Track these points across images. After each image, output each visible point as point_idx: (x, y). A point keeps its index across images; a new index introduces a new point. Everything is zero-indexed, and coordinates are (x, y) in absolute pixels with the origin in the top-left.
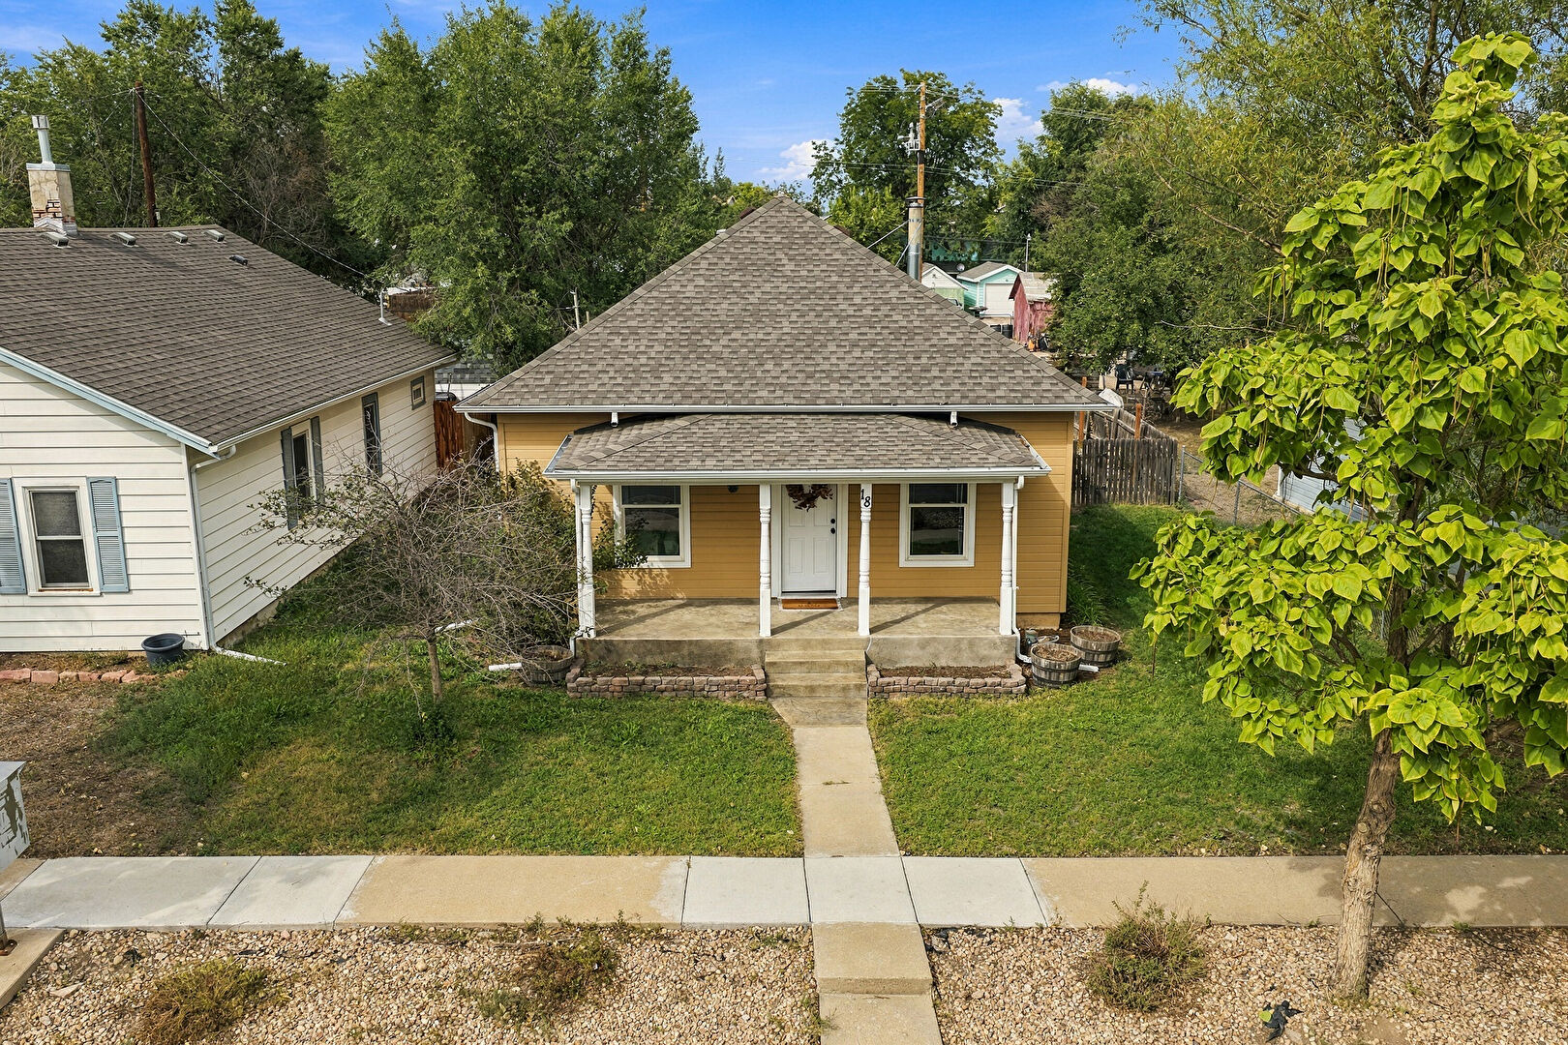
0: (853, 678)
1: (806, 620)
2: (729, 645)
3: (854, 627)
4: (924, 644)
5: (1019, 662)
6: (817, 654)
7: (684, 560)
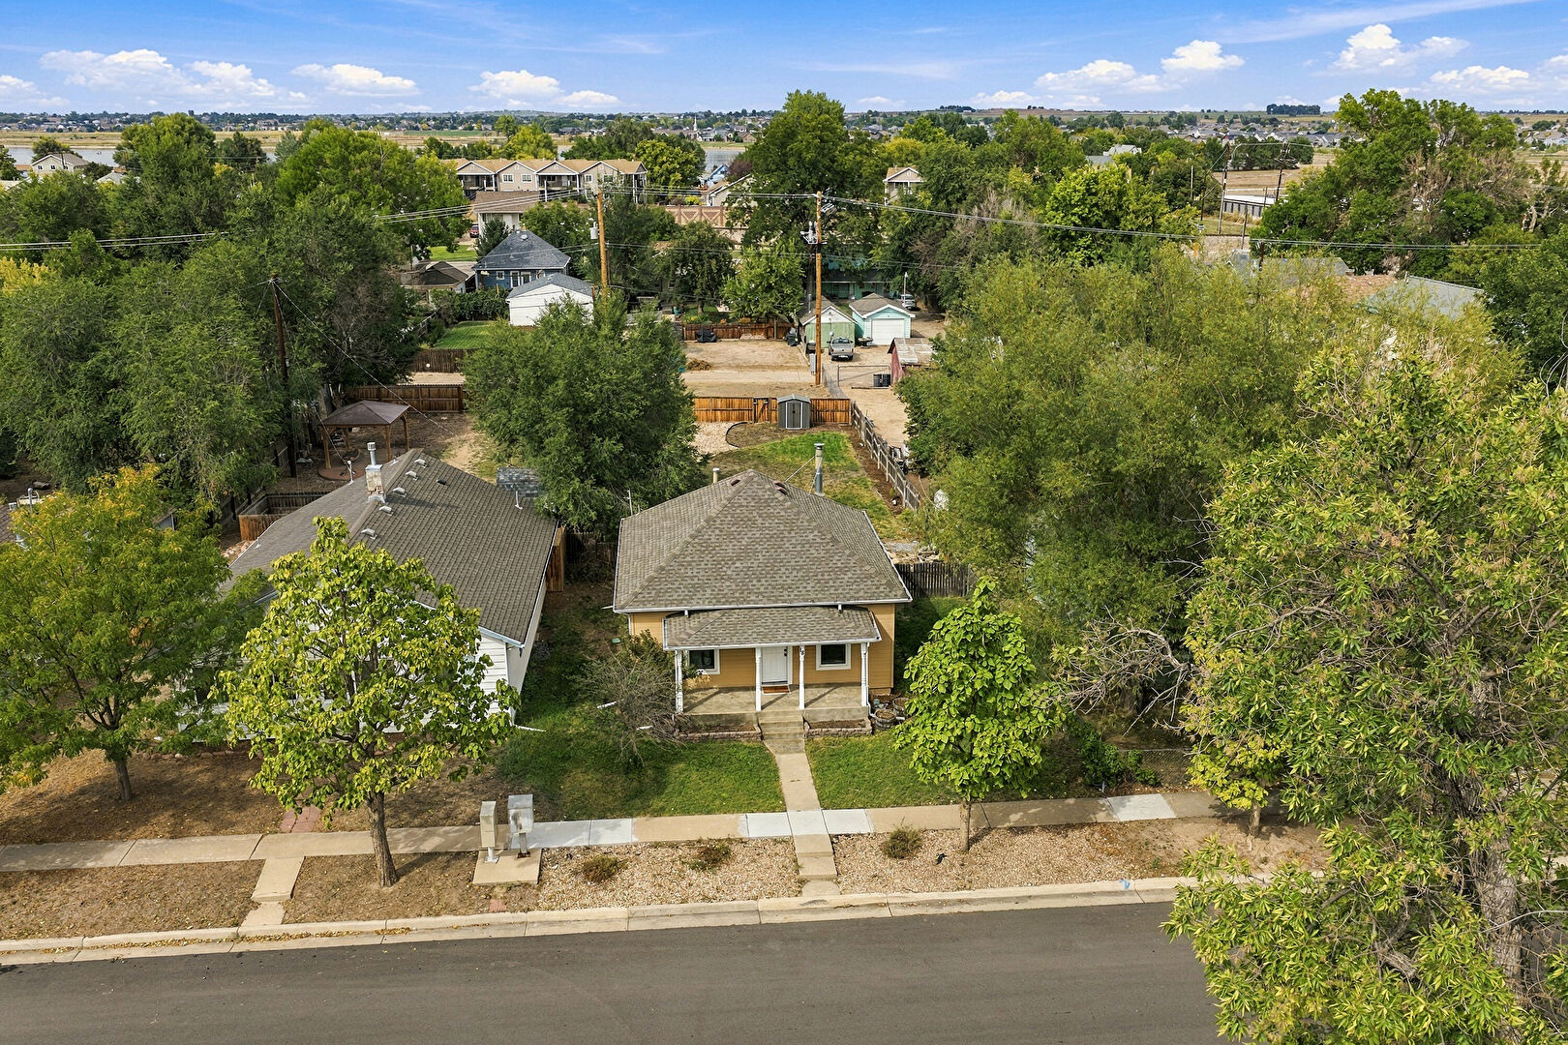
0: (799, 730)
1: (777, 699)
2: (743, 716)
3: (797, 704)
4: (828, 712)
5: (870, 717)
6: (781, 718)
7: (717, 670)
